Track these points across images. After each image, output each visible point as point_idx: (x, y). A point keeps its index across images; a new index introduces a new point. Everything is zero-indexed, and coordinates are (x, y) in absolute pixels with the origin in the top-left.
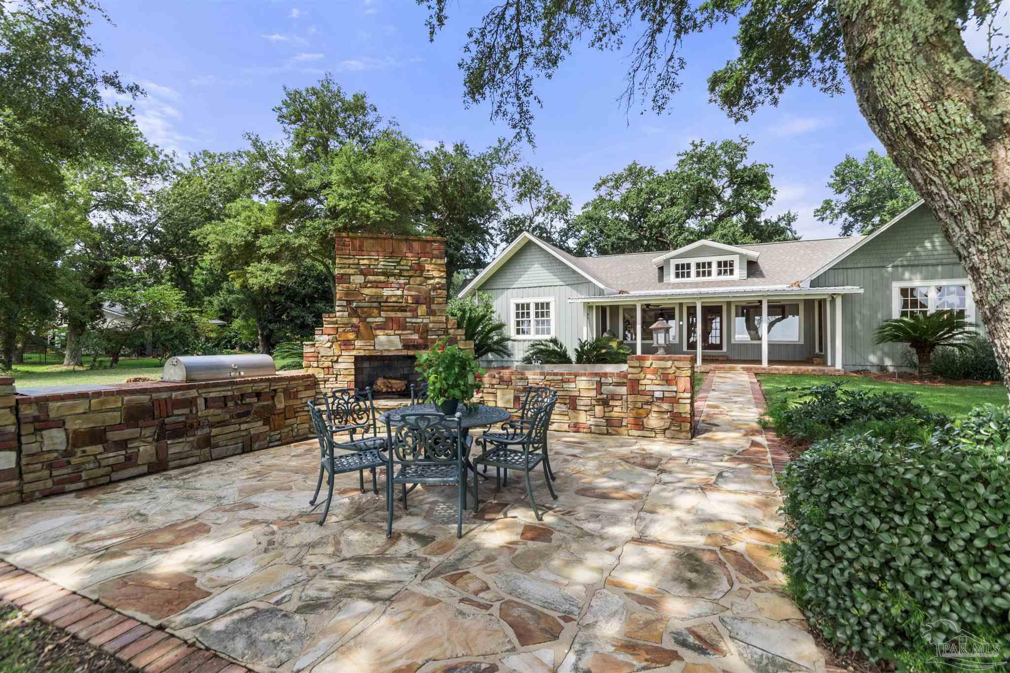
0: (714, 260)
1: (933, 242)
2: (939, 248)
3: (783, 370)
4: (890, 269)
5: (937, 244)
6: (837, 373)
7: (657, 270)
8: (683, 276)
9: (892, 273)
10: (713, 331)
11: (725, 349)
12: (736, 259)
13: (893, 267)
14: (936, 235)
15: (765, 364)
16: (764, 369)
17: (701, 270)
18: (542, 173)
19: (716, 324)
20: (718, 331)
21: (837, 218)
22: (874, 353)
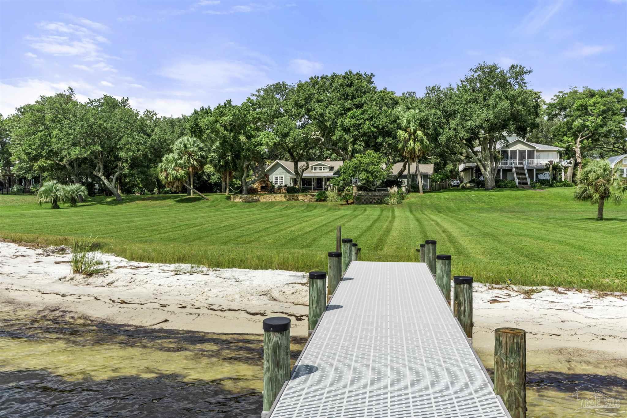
0: (322, 167)
8: (316, 170)
12: (327, 167)
17: (320, 169)
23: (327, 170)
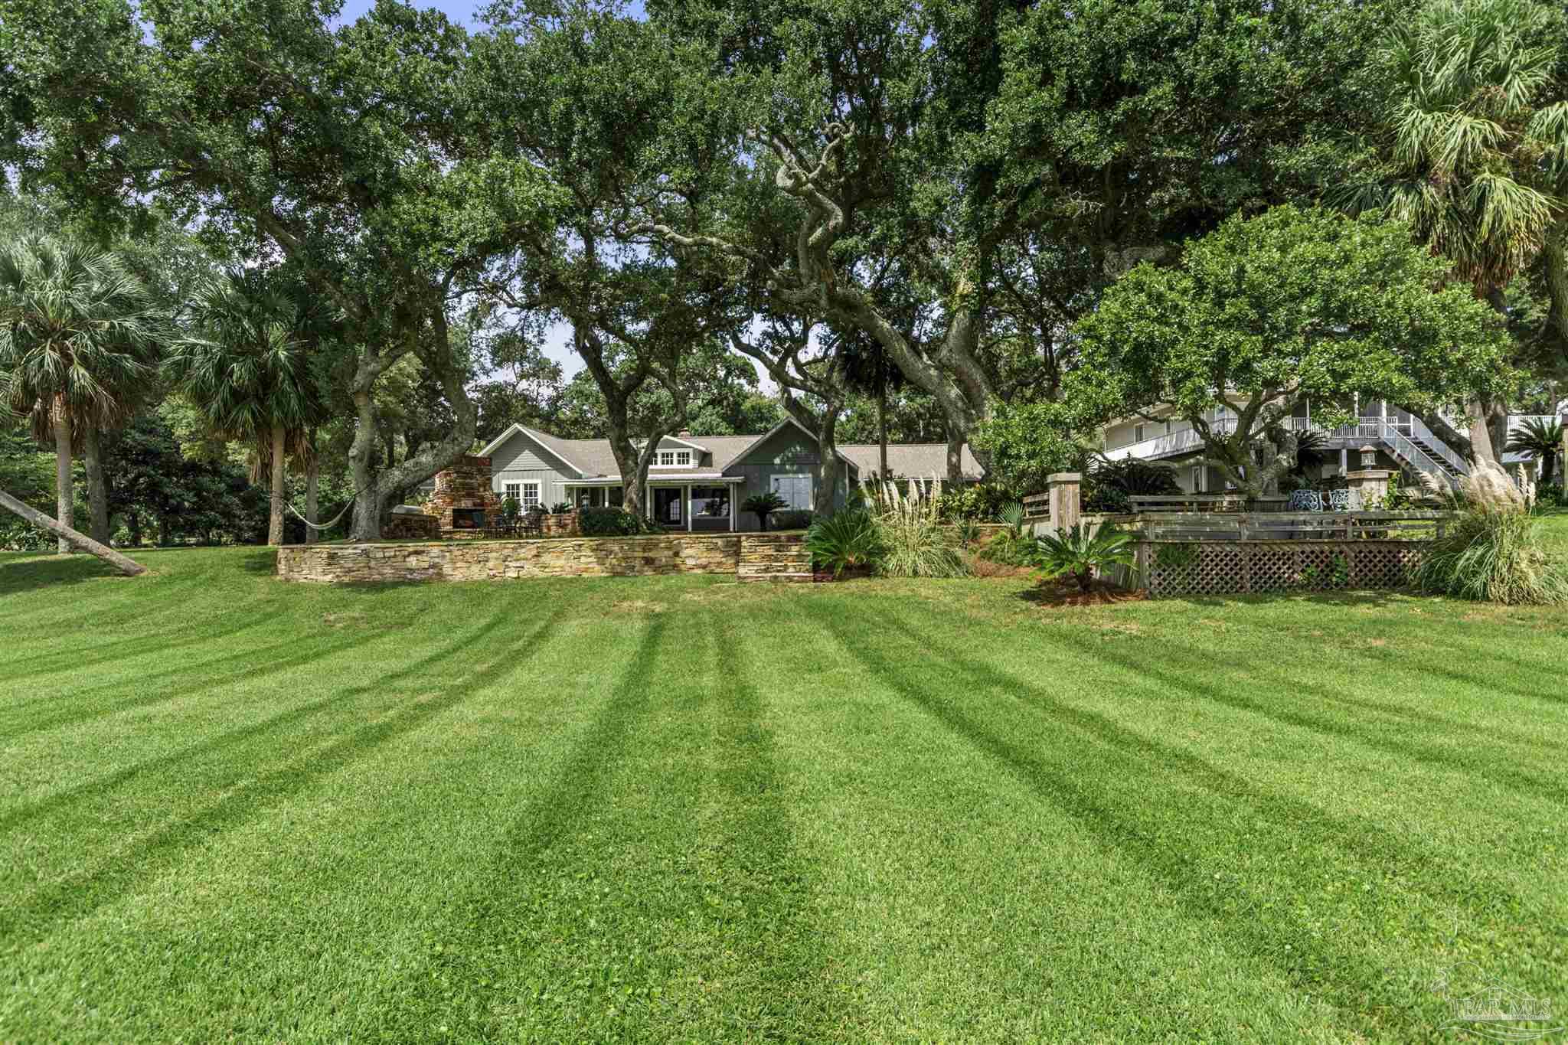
0: (675, 451)
12: (691, 451)
23: (693, 463)
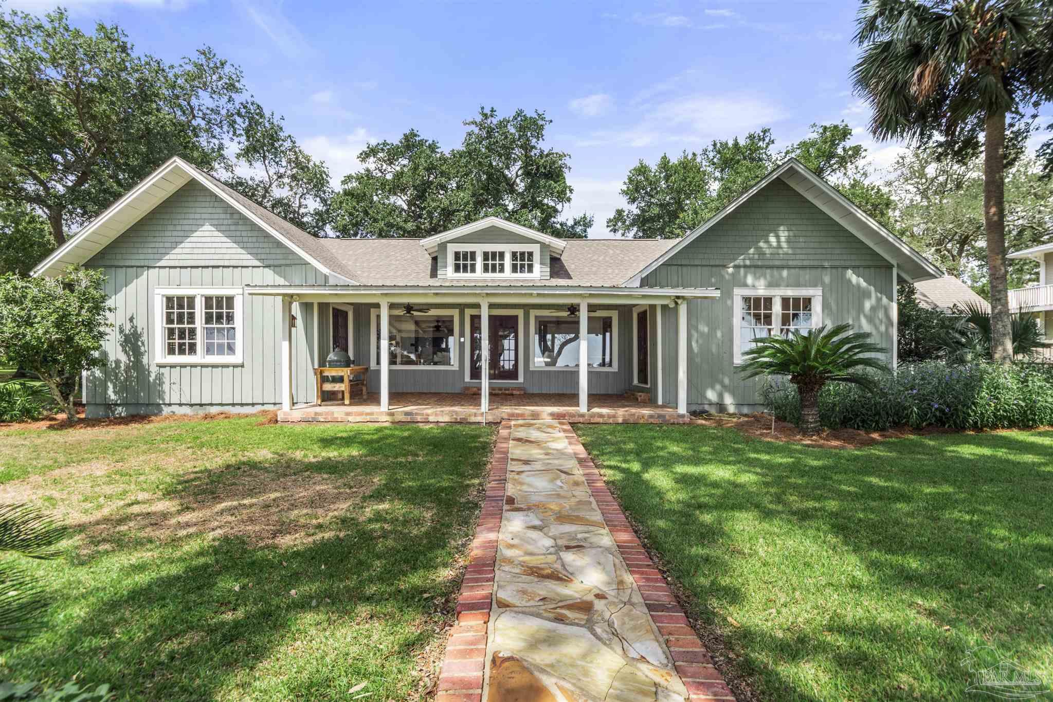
0: (508, 249)
1: (778, 237)
2: (784, 245)
3: (609, 416)
4: (731, 270)
5: (783, 239)
6: (681, 421)
7: (430, 261)
8: (465, 270)
9: (733, 274)
10: (506, 352)
11: (521, 379)
12: (536, 249)
13: (735, 267)
14: (782, 228)
15: (583, 408)
16: (583, 416)
17: (490, 262)
18: (283, 124)
19: (509, 344)
20: (513, 353)
21: (628, 229)
22: (713, 388)
23: (540, 271)
